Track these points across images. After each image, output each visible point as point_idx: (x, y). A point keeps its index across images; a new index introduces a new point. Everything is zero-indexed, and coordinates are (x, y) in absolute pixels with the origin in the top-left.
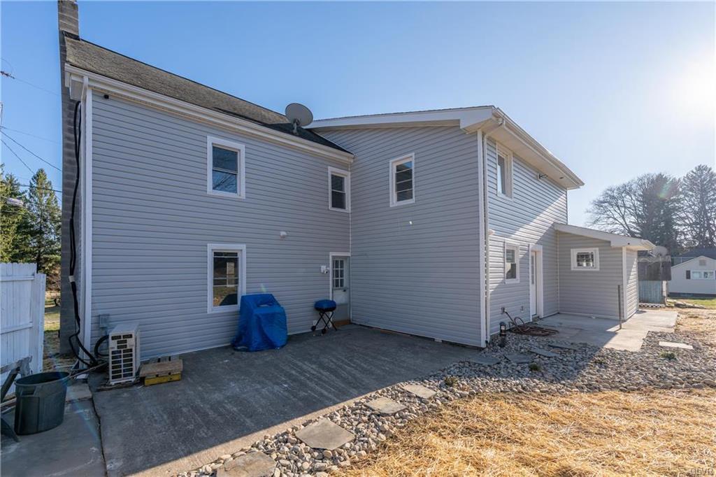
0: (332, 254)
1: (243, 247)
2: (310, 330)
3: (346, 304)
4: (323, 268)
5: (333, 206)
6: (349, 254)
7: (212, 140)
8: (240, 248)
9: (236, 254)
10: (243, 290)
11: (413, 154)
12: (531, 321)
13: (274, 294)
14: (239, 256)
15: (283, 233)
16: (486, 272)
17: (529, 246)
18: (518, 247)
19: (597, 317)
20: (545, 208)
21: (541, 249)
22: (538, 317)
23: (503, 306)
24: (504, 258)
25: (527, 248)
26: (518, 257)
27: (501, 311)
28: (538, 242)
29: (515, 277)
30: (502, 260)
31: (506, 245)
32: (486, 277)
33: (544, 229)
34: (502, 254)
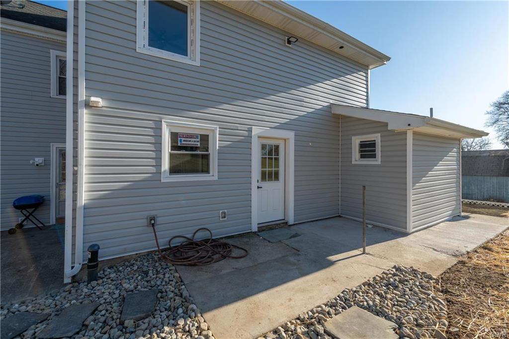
12: (254, 229)
16: (76, 164)
17: (250, 131)
18: (213, 131)
19: (375, 226)
20: (305, 84)
21: (290, 135)
22: (284, 224)
23: (153, 213)
24: (158, 144)
25: (246, 133)
26: (216, 143)
27: (145, 222)
28: (281, 127)
29: (207, 171)
30: (152, 147)
31: (164, 126)
32: (75, 174)
33: (303, 111)
34: (152, 140)
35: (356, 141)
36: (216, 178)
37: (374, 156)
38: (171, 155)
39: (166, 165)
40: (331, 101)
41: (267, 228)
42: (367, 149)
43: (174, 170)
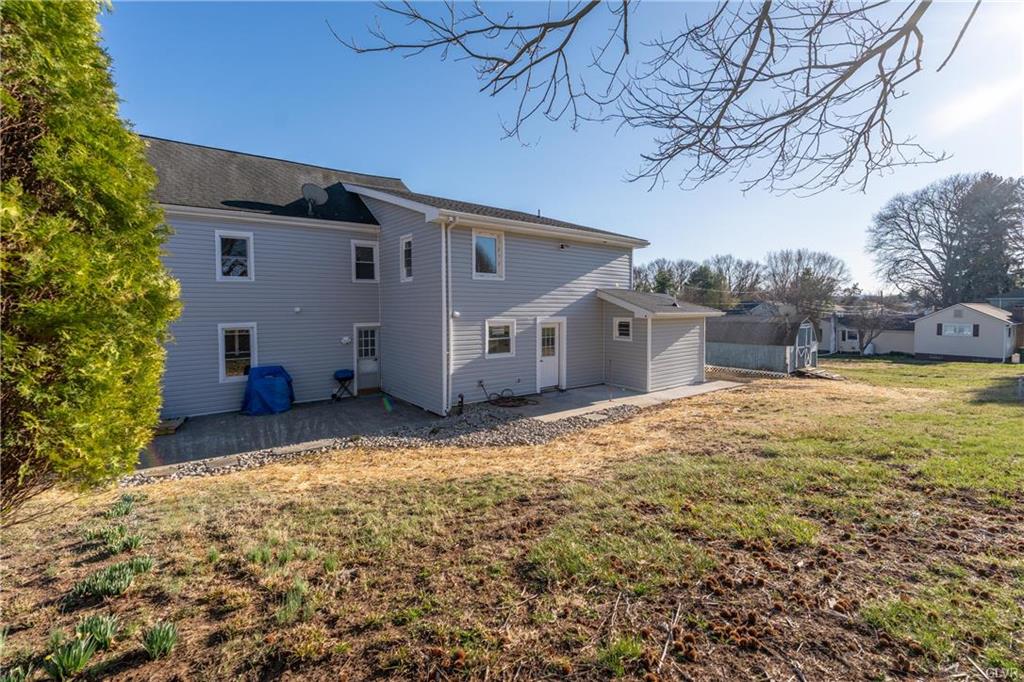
0: (356, 325)
1: (254, 324)
2: (330, 398)
3: (375, 373)
4: (346, 339)
5: (358, 277)
6: (379, 324)
7: (219, 233)
8: (252, 326)
9: (247, 331)
10: (255, 362)
11: (411, 235)
12: (538, 392)
13: (284, 366)
14: (251, 333)
15: (298, 309)
16: (448, 350)
17: (535, 320)
18: (513, 323)
19: (627, 389)
20: (576, 277)
21: (563, 320)
22: (557, 388)
23: (480, 379)
24: (484, 335)
25: (531, 322)
26: (514, 332)
27: (476, 384)
28: (558, 314)
29: (509, 351)
30: (480, 337)
31: (487, 323)
32: (448, 355)
33: (573, 299)
34: (479, 332)
35: (617, 321)
36: (514, 355)
37: (628, 335)
38: (490, 341)
39: (487, 350)
40: (597, 287)
41: (544, 391)
42: (624, 329)
43: (490, 352)
